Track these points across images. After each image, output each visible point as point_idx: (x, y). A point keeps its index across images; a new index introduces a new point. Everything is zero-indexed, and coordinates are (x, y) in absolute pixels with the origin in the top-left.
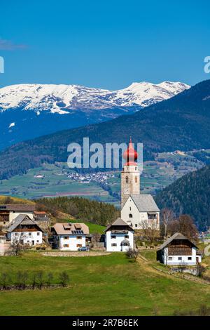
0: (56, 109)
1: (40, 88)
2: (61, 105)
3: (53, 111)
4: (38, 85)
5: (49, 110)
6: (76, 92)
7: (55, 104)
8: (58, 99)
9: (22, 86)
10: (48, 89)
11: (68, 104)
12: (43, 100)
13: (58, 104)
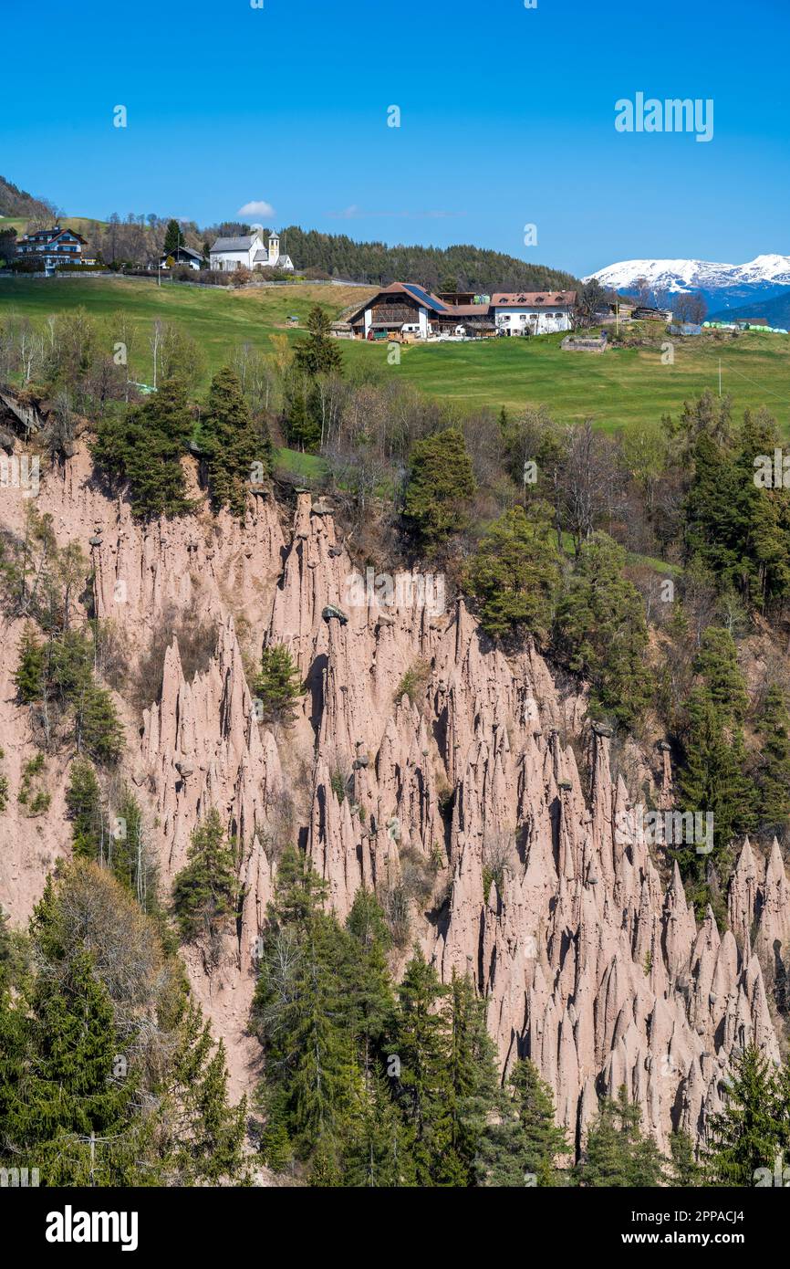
0: (675, 288)
1: (654, 264)
2: (681, 283)
3: (672, 290)
4: (652, 261)
5: (668, 290)
6: (696, 268)
7: (673, 282)
8: (677, 277)
9: (633, 263)
10: (663, 266)
11: (688, 282)
12: (659, 279)
13: (677, 283)
